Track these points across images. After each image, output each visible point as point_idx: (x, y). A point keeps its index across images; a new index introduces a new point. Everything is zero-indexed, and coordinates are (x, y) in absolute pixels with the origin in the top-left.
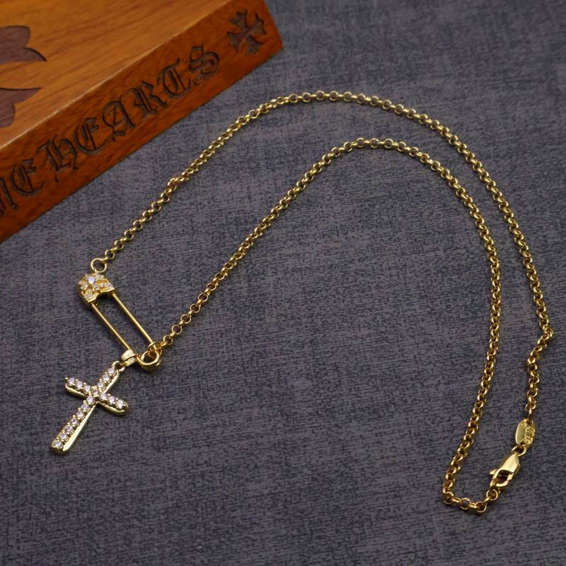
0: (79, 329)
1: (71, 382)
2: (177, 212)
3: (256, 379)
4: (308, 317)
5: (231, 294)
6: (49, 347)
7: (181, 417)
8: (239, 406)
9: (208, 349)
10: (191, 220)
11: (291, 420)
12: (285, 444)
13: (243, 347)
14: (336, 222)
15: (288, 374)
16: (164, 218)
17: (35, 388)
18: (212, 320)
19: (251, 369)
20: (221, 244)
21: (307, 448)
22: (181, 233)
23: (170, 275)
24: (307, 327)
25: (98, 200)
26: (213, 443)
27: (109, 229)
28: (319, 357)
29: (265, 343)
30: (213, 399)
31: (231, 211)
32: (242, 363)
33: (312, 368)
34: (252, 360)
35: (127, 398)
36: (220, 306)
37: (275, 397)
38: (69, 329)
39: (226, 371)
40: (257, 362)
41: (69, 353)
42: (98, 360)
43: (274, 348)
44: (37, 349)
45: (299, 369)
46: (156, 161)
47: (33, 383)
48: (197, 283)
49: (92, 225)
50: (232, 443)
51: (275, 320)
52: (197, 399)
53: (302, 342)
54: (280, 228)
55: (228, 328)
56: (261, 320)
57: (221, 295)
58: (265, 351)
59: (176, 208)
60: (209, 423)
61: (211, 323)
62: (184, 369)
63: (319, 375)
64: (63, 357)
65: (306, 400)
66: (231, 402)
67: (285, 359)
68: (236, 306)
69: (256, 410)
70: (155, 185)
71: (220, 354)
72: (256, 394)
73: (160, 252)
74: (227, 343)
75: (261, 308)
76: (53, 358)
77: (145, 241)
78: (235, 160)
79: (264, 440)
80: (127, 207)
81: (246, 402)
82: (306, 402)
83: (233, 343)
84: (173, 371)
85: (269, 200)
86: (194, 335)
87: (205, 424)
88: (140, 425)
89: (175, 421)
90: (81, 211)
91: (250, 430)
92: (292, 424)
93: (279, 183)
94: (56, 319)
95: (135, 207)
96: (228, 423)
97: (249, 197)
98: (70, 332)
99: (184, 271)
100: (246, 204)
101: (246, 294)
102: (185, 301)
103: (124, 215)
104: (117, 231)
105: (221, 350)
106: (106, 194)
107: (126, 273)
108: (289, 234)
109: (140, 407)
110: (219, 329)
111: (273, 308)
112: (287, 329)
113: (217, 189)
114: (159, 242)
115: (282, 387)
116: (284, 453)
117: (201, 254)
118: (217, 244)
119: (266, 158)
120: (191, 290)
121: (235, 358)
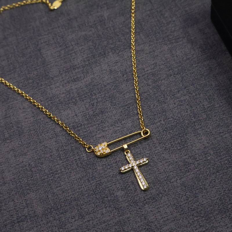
0: (19, 191)
2: (47, 129)
3: (101, 195)
4: (115, 163)
5: (80, 160)
6: (9, 202)
7: (73, 220)
8: (96, 210)
9: (77, 187)
10: (54, 131)
11: (120, 210)
12: (120, 222)
13: (91, 183)
14: (116, 118)
15: (113, 190)
16: (42, 132)
17: (8, 222)
18: (75, 174)
19: (97, 192)
20: (70, 139)
21: (130, 221)
22: (52, 138)
23: (51, 157)
24: (115, 168)
25: (12, 131)
26: (90, 228)
27: (20, 143)
28: (124, 180)
29: (100, 179)
30: (85, 209)
31: (70, 123)
32: (92, 190)
33: (123, 185)
34: (97, 188)
35: (48, 217)
36: (77, 167)
37: (111, 202)
38: (15, 192)
39: (87, 195)
40: (99, 188)
41: (18, 203)
42: (31, 203)
43: (104, 180)
44: (3, 204)
45: (117, 187)
46: (32, 108)
47: (6, 220)
48: (64, 159)
49: (12, 143)
50: (98, 227)
51: (101, 168)
52: (78, 211)
53: (115, 175)
54: (93, 126)
55: (83, 176)
56: (96, 169)
57: (76, 161)
58: (101, 182)
59: (46, 127)
60: (86, 220)
61: (75, 175)
62: (69, 198)
63: (127, 188)
64: (16, 205)
65: (124, 200)
66: (93, 208)
67: (110, 184)
68: (83, 165)
69: (104, 209)
70: (34, 118)
71: (82, 188)
72: (102, 202)
73: (45, 148)
74: (84, 183)
75: (94, 163)
76: (12, 207)
77: (37, 145)
78: (66, 100)
79: (111, 222)
80: (25, 131)
81: (99, 207)
82: (124, 201)
83: (87, 182)
84: (64, 200)
85: (85, 115)
86: (69, 182)
87: (84, 221)
88: (57, 228)
89: (72, 223)
90: (6, 138)
91: (104, 219)
92: (121, 212)
93: (87, 106)
94: (8, 189)
95: (29, 131)
96: (94, 218)
97: (76, 115)
98: (16, 193)
99: (57, 155)
100: (76, 119)
101: (86, 159)
102: (61, 168)
103: (25, 135)
104: (24, 143)
105: (82, 186)
106: (15, 127)
107: (33, 161)
108: (97, 128)
109: (55, 220)
110: (79, 177)
111: (99, 163)
112: (107, 170)
113: (62, 114)
114: (43, 144)
115: (112, 197)
116: (121, 226)
117: (62, 145)
118: (68, 139)
119: (79, 96)
120: (62, 162)
121: (89, 188)
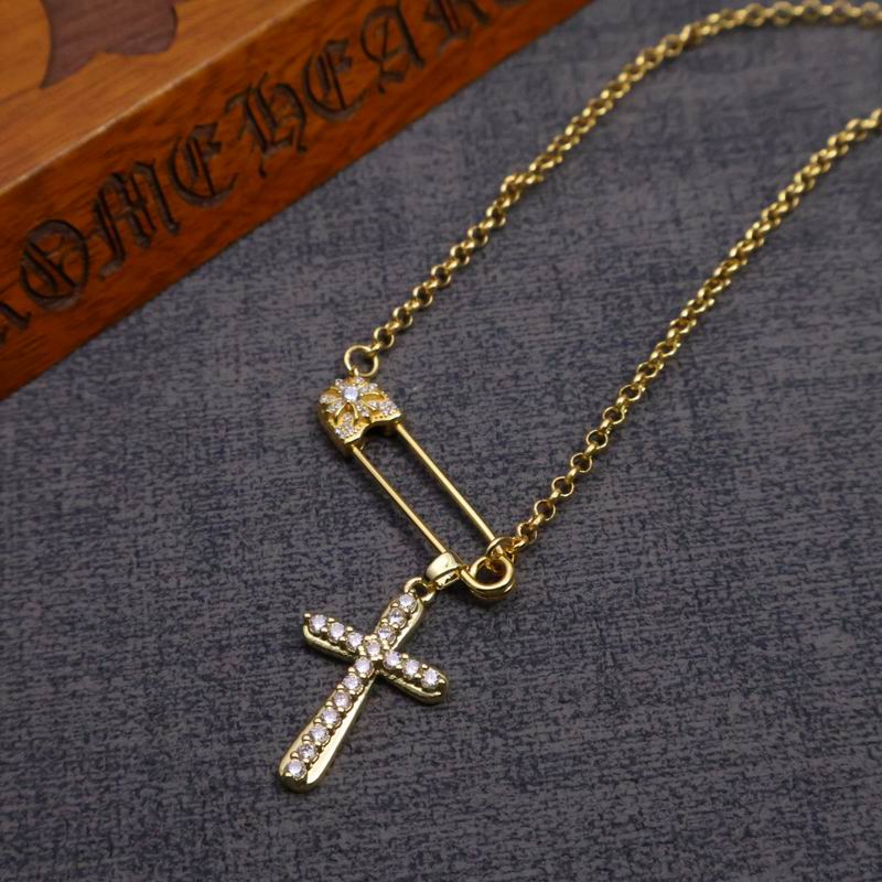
0: (324, 502)
1: (319, 623)
2: (522, 250)
3: (729, 626)
4: (832, 490)
5: (656, 433)
6: (261, 541)
7: (568, 710)
8: (696, 690)
9: (616, 555)
10: (555, 268)
11: (818, 725)
12: (808, 782)
13: (693, 552)
14: (871, 282)
15: (801, 617)
16: (495, 260)
17: (235, 633)
18: (617, 489)
19: (714, 604)
20: (624, 322)
21: (861, 792)
22: (536, 294)
23: (516, 385)
24: (830, 511)
25: (349, 217)
26: (645, 773)
27: (377, 282)
28: (864, 580)
29: (739, 546)
30: (636, 670)
31: (638, 250)
32: (693, 590)
33: (853, 606)
34: (717, 583)
35: (441, 662)
36: (635, 459)
37: (777, 671)
38: (303, 502)
39: (659, 607)
40: (729, 587)
41: (305, 555)
42: (370, 574)
43: (762, 556)
44: (233, 544)
45: (824, 606)
46: (468, 137)
47: (230, 623)
48: (578, 407)
49: (338, 271)
50: (687, 777)
51: (757, 494)
52: (600, 671)
53: (824, 546)
54: (749, 291)
55: (655, 509)
56: (727, 492)
57: (633, 434)
58: (742, 563)
59: (520, 240)
60: (631, 727)
61: (616, 498)
62: (565, 599)
63: (870, 624)
64: (293, 564)
65: (848, 679)
66: (678, 679)
67: (788, 583)
68: (669, 461)
69: (736, 699)
70: (470, 189)
71: (643, 568)
72: (733, 664)
73: (493, 336)
74: (655, 544)
75: (724, 465)
76: (271, 566)
77: (458, 309)
78: (641, 142)
79: (761, 771)
80: (413, 235)
81: (712, 679)
82: (846, 684)
83: (671, 544)
84: (541, 602)
85: (721, 229)
86: (581, 523)
87: (623, 729)
88: (475, 727)
89: (556, 721)
90: (312, 241)
91: (726, 746)
92: (819, 736)
93: (739, 192)
94: (271, 478)
95: (431, 237)
96: (674, 729)
97: (677, 221)
98: (305, 509)
99: (548, 380)
100: (671, 237)
101: (688, 434)
102: (554, 446)
103: (407, 253)
104: (395, 286)
105: (643, 558)
106: (367, 205)
107: (421, 379)
108: (772, 305)
109: (473, 685)
110: (634, 512)
111: (752, 468)
112: (786, 515)
113: (606, 202)
114: (488, 313)
115: (789, 648)
116: (810, 803)
117: (582, 342)
118: (616, 322)
119: (706, 140)
120: (565, 422)
121: (678, 577)
